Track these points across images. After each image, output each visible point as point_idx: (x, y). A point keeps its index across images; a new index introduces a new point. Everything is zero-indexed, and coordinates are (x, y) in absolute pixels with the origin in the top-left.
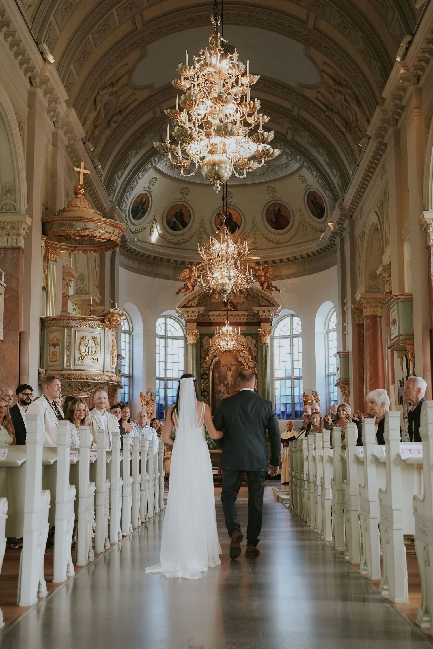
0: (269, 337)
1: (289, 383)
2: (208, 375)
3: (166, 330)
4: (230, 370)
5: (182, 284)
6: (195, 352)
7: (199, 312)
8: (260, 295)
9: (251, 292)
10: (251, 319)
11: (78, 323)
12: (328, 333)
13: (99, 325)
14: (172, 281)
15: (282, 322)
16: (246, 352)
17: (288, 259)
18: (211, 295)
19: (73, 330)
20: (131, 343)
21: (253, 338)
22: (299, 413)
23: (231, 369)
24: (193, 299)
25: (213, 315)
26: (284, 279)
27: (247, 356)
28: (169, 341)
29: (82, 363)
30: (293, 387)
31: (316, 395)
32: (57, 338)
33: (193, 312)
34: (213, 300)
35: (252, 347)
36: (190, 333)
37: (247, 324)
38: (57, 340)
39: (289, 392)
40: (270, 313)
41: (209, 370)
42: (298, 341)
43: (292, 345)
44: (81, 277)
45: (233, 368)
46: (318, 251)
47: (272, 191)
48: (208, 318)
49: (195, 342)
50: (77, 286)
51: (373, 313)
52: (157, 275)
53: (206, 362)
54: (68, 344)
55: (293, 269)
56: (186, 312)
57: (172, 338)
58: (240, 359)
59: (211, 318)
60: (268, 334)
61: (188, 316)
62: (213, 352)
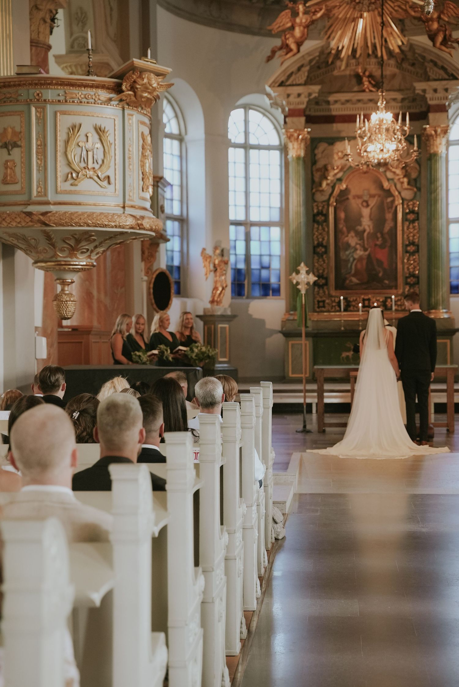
0: (444, 141)
2: (326, 216)
3: (246, 133)
4: (368, 206)
5: (278, 42)
6: (302, 172)
7: (310, 94)
8: (429, 57)
9: (409, 55)
10: (409, 107)
11: (61, 92)
13: (110, 100)
14: (257, 38)
16: (398, 171)
18: (333, 63)
19: (49, 109)
20: (183, 157)
23: (370, 203)
24: (299, 69)
25: (336, 102)
27: (399, 179)
28: (252, 152)
29: (73, 188)
32: (13, 129)
33: (299, 95)
34: (336, 73)
35: (411, 161)
36: (292, 136)
38: (15, 133)
40: (447, 94)
41: (328, 205)
44: (79, 14)
45: (373, 202)
48: (324, 106)
49: (302, 154)
50: (71, 34)
52: (230, 26)
53: (323, 191)
54: (39, 143)
56: (286, 96)
57: (258, 147)
58: (386, 185)
59: (332, 107)
60: (442, 136)
61: (289, 103)
62: (336, 171)
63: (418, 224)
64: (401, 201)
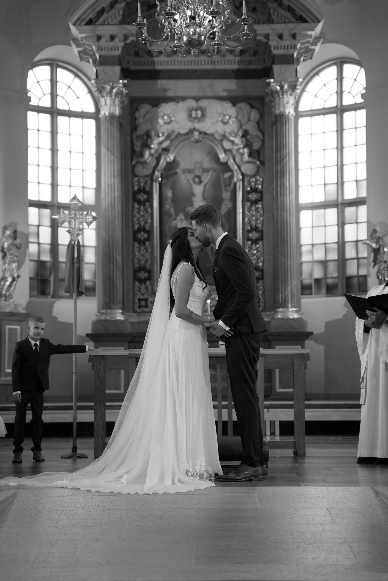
1: (332, 214)
2: (150, 194)
3: (54, 95)
4: (200, 182)
6: (117, 135)
7: (126, 37)
10: (250, 63)
15: (317, 79)
16: (237, 140)
21: (252, 107)
22: (355, 281)
23: (203, 178)
24: (112, 6)
25: (160, 53)
27: (238, 149)
28: (61, 120)
30: (341, 224)
33: (112, 38)
35: (251, 128)
36: (104, 88)
37: (239, 74)
39: (332, 235)
40: (294, 42)
41: (152, 181)
42: (353, 118)
43: (340, 130)
45: (206, 178)
48: (147, 58)
49: (117, 112)
53: (145, 162)
56: (95, 39)
57: (69, 114)
58: (222, 156)
59: (155, 59)
60: (289, 93)
61: (100, 49)
62: (161, 139)
63: (262, 205)
64: (241, 177)
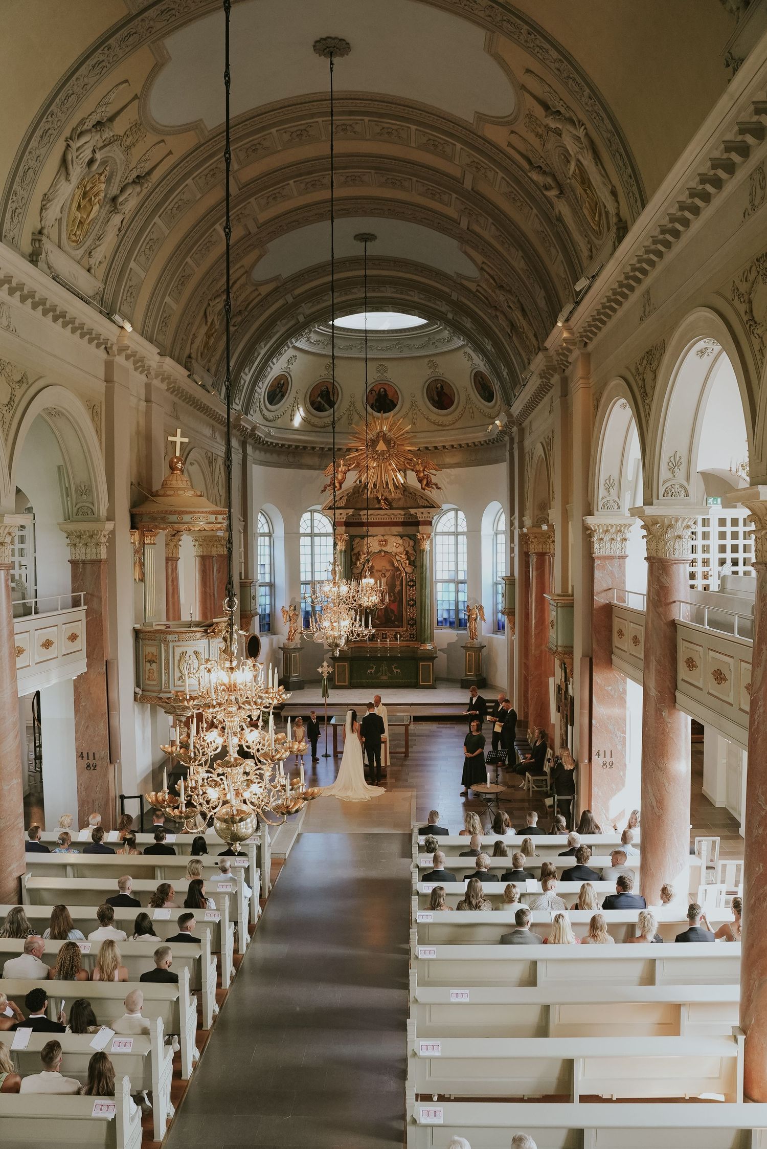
0: (428, 542)
3: (312, 527)
4: (385, 576)
5: (328, 481)
6: (343, 559)
7: (348, 514)
8: (418, 494)
9: (408, 489)
10: (408, 520)
11: (177, 636)
12: (496, 534)
13: (202, 637)
15: (445, 516)
16: (403, 556)
17: (452, 446)
18: (363, 491)
19: (171, 645)
21: (410, 539)
22: (463, 621)
24: (341, 499)
26: (448, 468)
27: (403, 560)
28: (316, 538)
29: (183, 684)
30: (457, 592)
31: (481, 608)
32: (153, 653)
33: (341, 514)
34: (365, 496)
35: (410, 549)
36: (337, 537)
37: (403, 524)
38: (153, 655)
39: (452, 597)
40: (430, 515)
41: (361, 576)
42: (462, 539)
43: (457, 544)
45: (388, 574)
46: (485, 441)
47: (433, 365)
48: (358, 517)
49: (345, 547)
51: (541, 551)
53: (358, 567)
54: (166, 661)
55: (457, 458)
56: (333, 515)
57: (320, 535)
58: (396, 564)
59: (363, 517)
60: (427, 539)
61: (335, 519)
62: (365, 555)
63: (415, 588)
64: (405, 574)
